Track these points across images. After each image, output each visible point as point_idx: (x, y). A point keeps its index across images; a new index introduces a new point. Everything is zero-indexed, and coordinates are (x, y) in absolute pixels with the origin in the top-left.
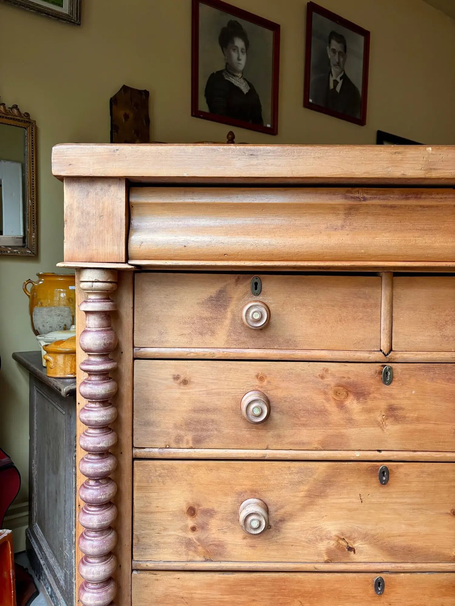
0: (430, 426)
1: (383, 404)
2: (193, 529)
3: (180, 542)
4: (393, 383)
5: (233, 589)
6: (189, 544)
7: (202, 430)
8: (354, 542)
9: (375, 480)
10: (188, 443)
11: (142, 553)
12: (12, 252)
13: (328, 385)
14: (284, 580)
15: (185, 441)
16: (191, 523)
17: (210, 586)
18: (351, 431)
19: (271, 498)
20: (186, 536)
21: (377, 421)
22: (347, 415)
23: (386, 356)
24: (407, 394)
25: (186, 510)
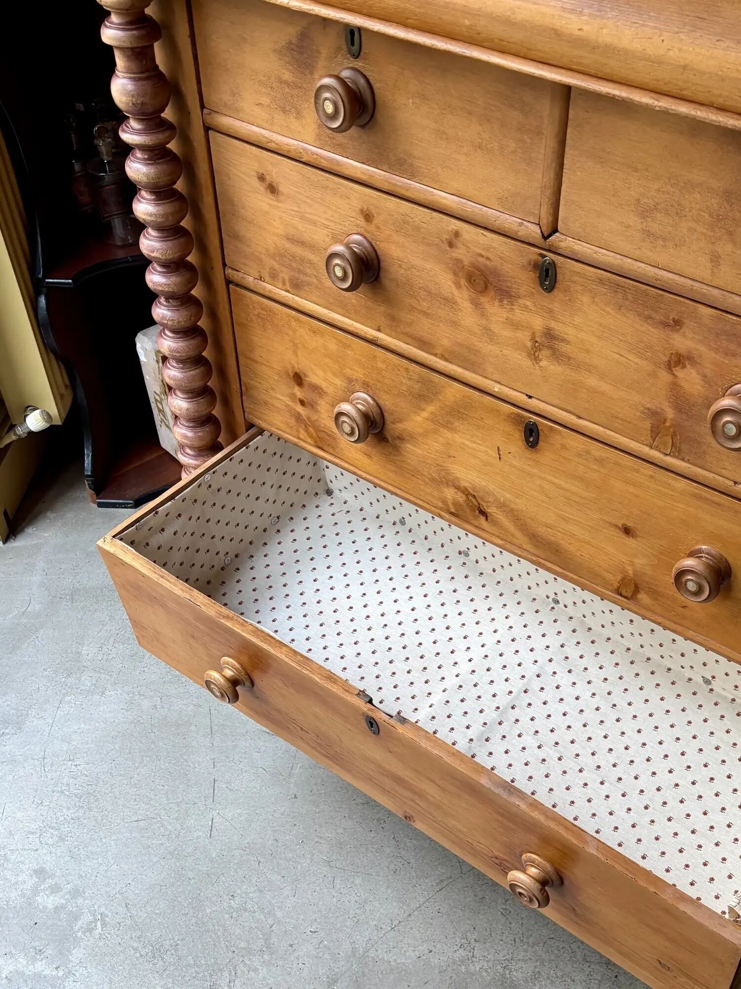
1: (538, 323)
2: (302, 403)
3: (289, 412)
4: (556, 292)
6: (298, 418)
7: (300, 272)
8: (488, 507)
9: (518, 436)
10: (284, 283)
11: (253, 407)
13: (459, 261)
15: (281, 280)
16: (298, 392)
18: (487, 348)
19: (387, 402)
20: (295, 407)
21: (525, 346)
22: (484, 322)
23: (545, 238)
24: (578, 320)
25: (292, 375)
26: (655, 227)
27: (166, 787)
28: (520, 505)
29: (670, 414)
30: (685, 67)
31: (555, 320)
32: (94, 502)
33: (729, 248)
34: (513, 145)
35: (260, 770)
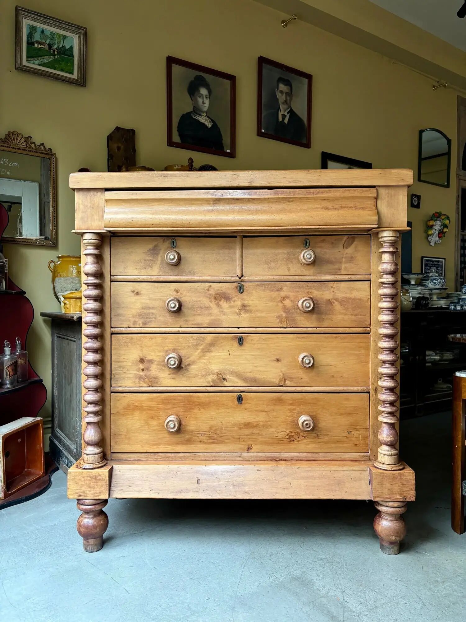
0: (264, 315)
1: (239, 304)
2: (143, 370)
3: (135, 377)
4: (244, 293)
5: (164, 402)
6: (141, 378)
7: (147, 318)
8: (226, 376)
9: (236, 343)
10: (139, 325)
11: (116, 383)
12: (40, 243)
13: (211, 294)
14: (190, 397)
15: (138, 324)
16: (141, 366)
17: (152, 400)
18: (223, 318)
19: (183, 353)
20: (139, 373)
21: (236, 312)
22: (221, 310)
23: (240, 279)
24: (252, 298)
25: (139, 360)
26: (271, 266)
28: (239, 369)
29: (284, 315)
31: (245, 300)
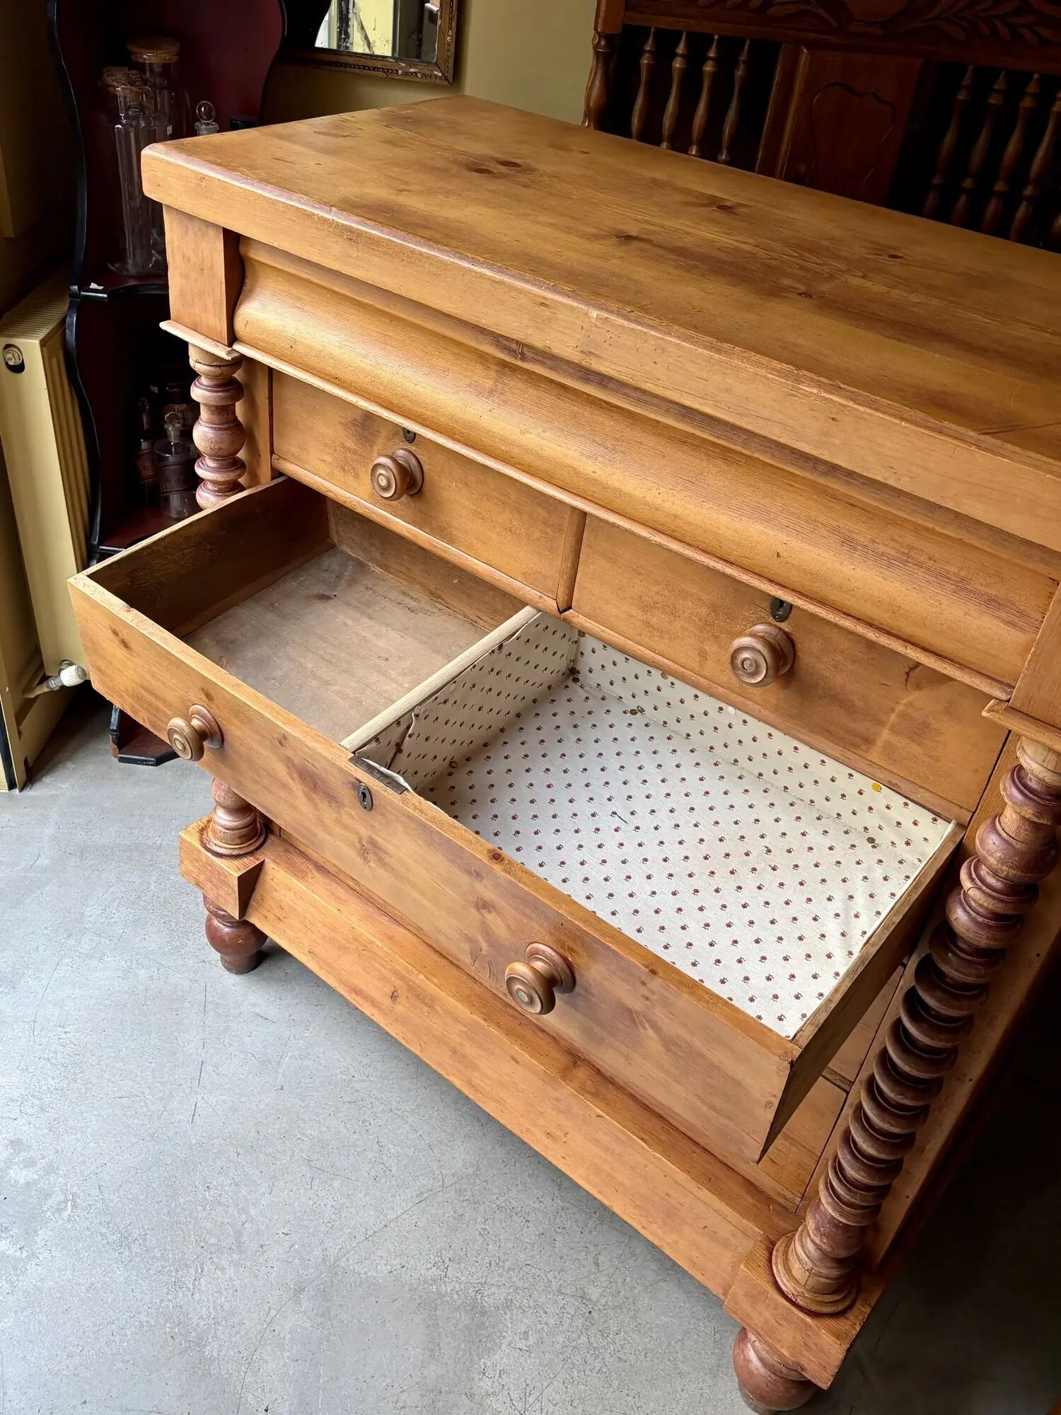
12: (405, 73)
23: (561, 613)
26: (654, 620)
27: (153, 1065)
30: (676, 516)
32: (116, 757)
33: (715, 648)
34: (537, 534)
35: (250, 1055)
